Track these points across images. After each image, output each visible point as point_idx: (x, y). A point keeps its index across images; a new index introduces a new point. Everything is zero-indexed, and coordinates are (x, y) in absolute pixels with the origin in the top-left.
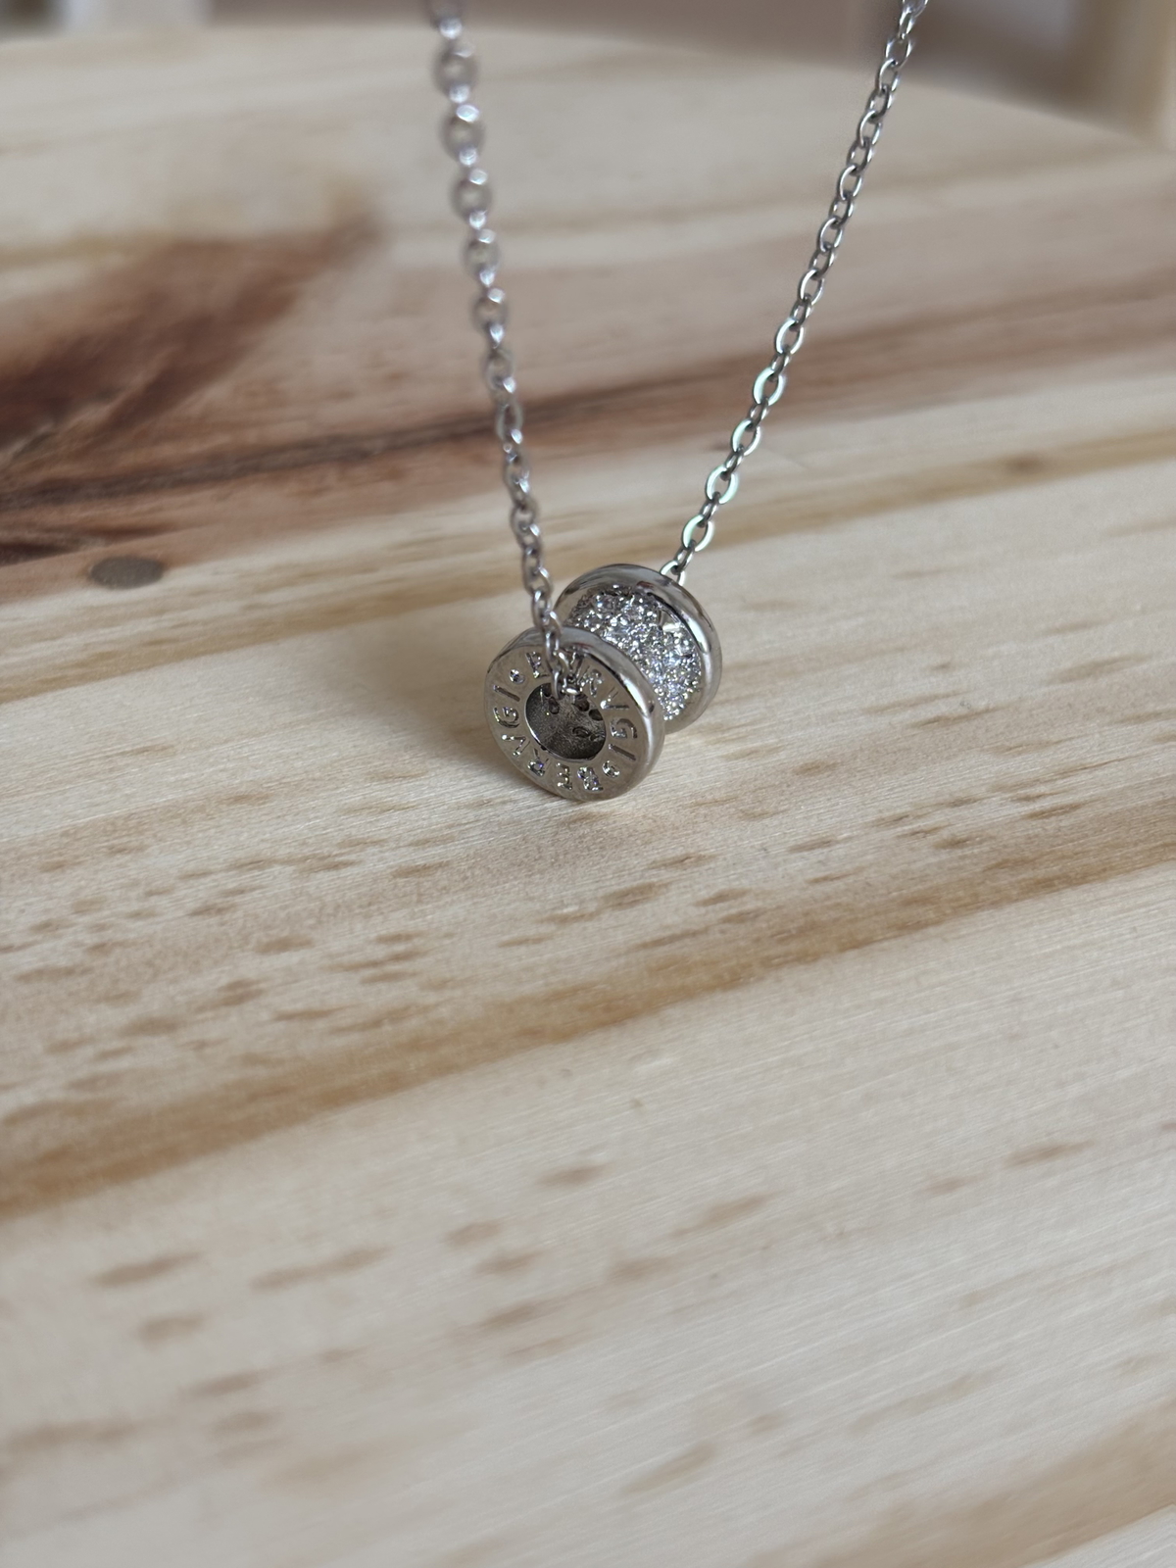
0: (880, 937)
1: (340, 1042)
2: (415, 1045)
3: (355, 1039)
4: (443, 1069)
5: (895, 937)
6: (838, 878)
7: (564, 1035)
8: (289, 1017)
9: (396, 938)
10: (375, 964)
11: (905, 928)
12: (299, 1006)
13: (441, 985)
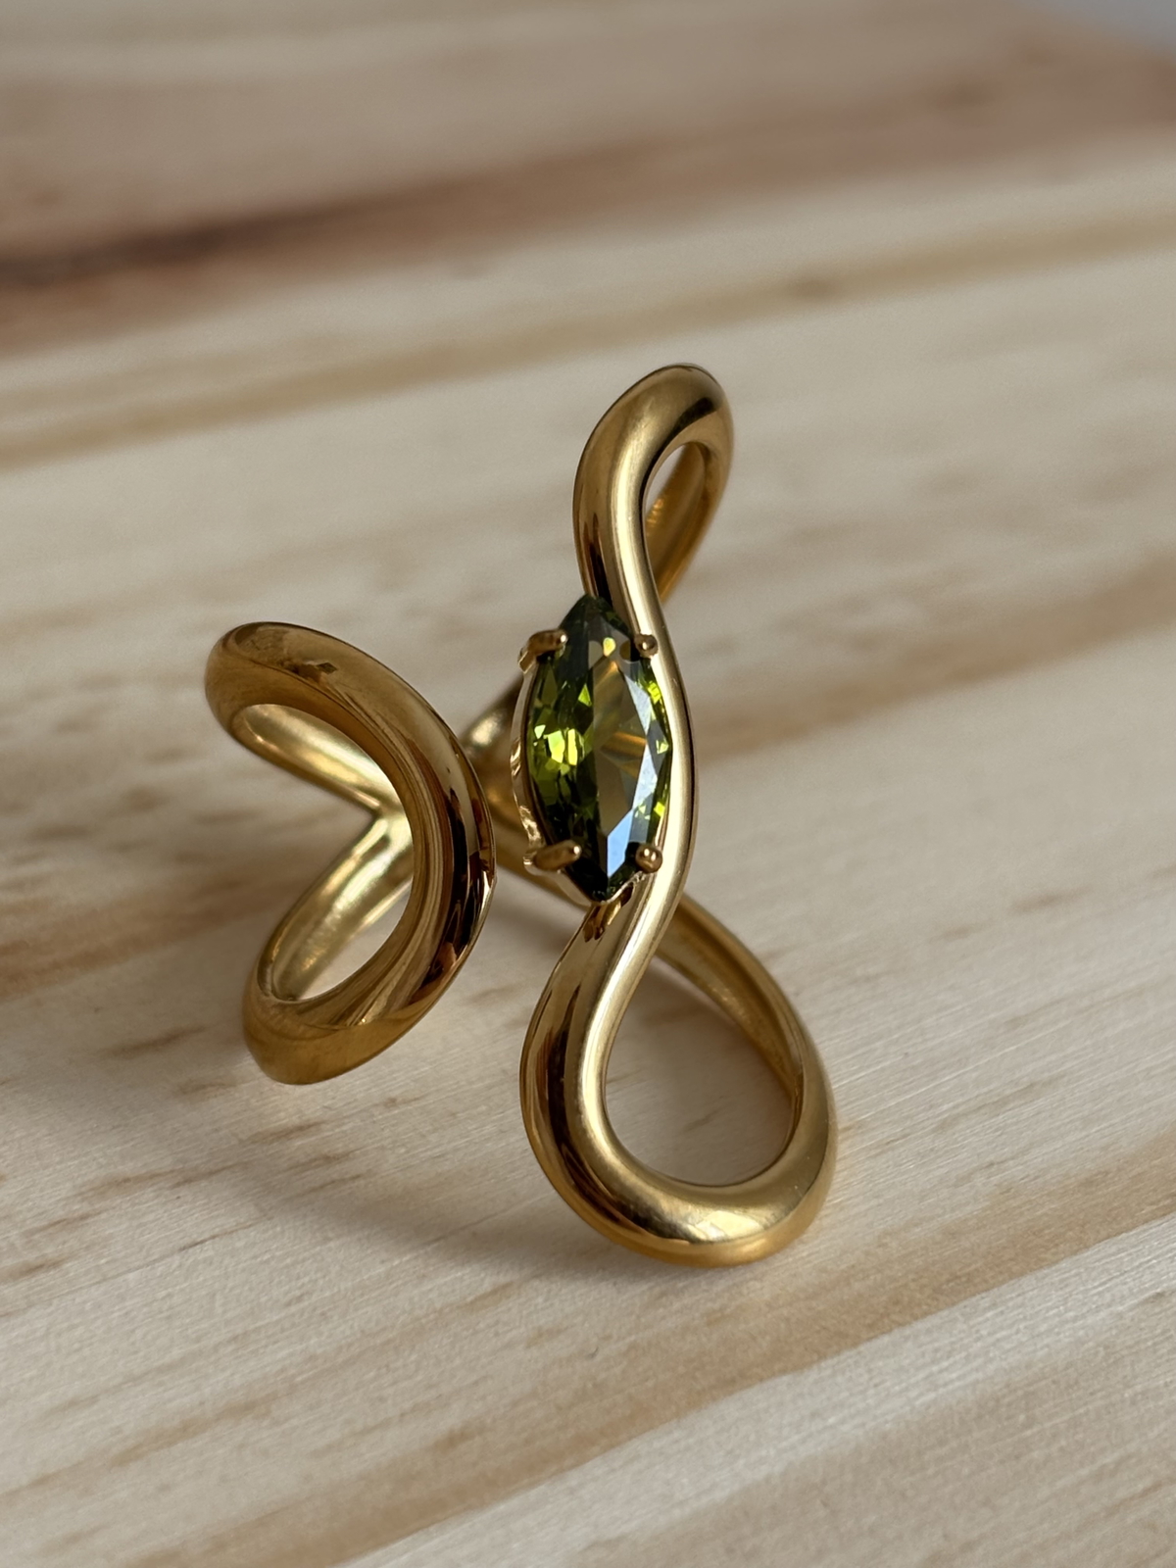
8: (210, 819)
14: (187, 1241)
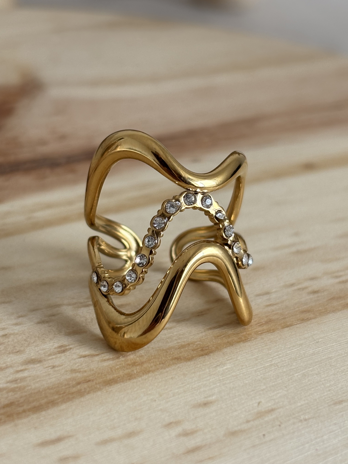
0: (296, 324)
5: (301, 323)
6: (275, 304)
11: (303, 320)
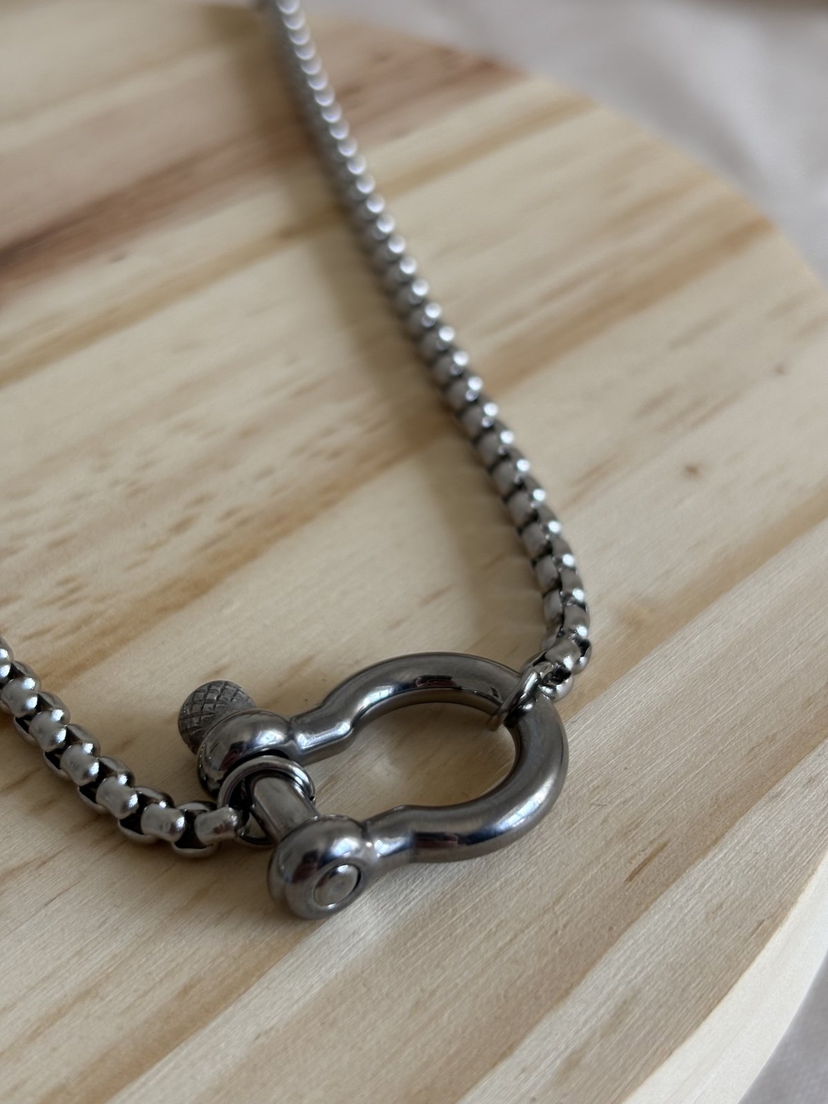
1: (63, 643)
2: (104, 633)
3: (70, 639)
4: (124, 641)
7: (180, 606)
8: (29, 637)
9: (66, 581)
10: (61, 598)
12: (32, 630)
13: (102, 599)
14: (47, 900)
